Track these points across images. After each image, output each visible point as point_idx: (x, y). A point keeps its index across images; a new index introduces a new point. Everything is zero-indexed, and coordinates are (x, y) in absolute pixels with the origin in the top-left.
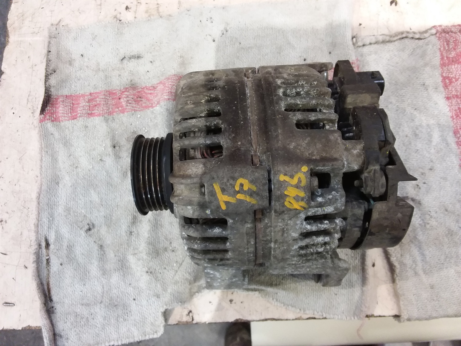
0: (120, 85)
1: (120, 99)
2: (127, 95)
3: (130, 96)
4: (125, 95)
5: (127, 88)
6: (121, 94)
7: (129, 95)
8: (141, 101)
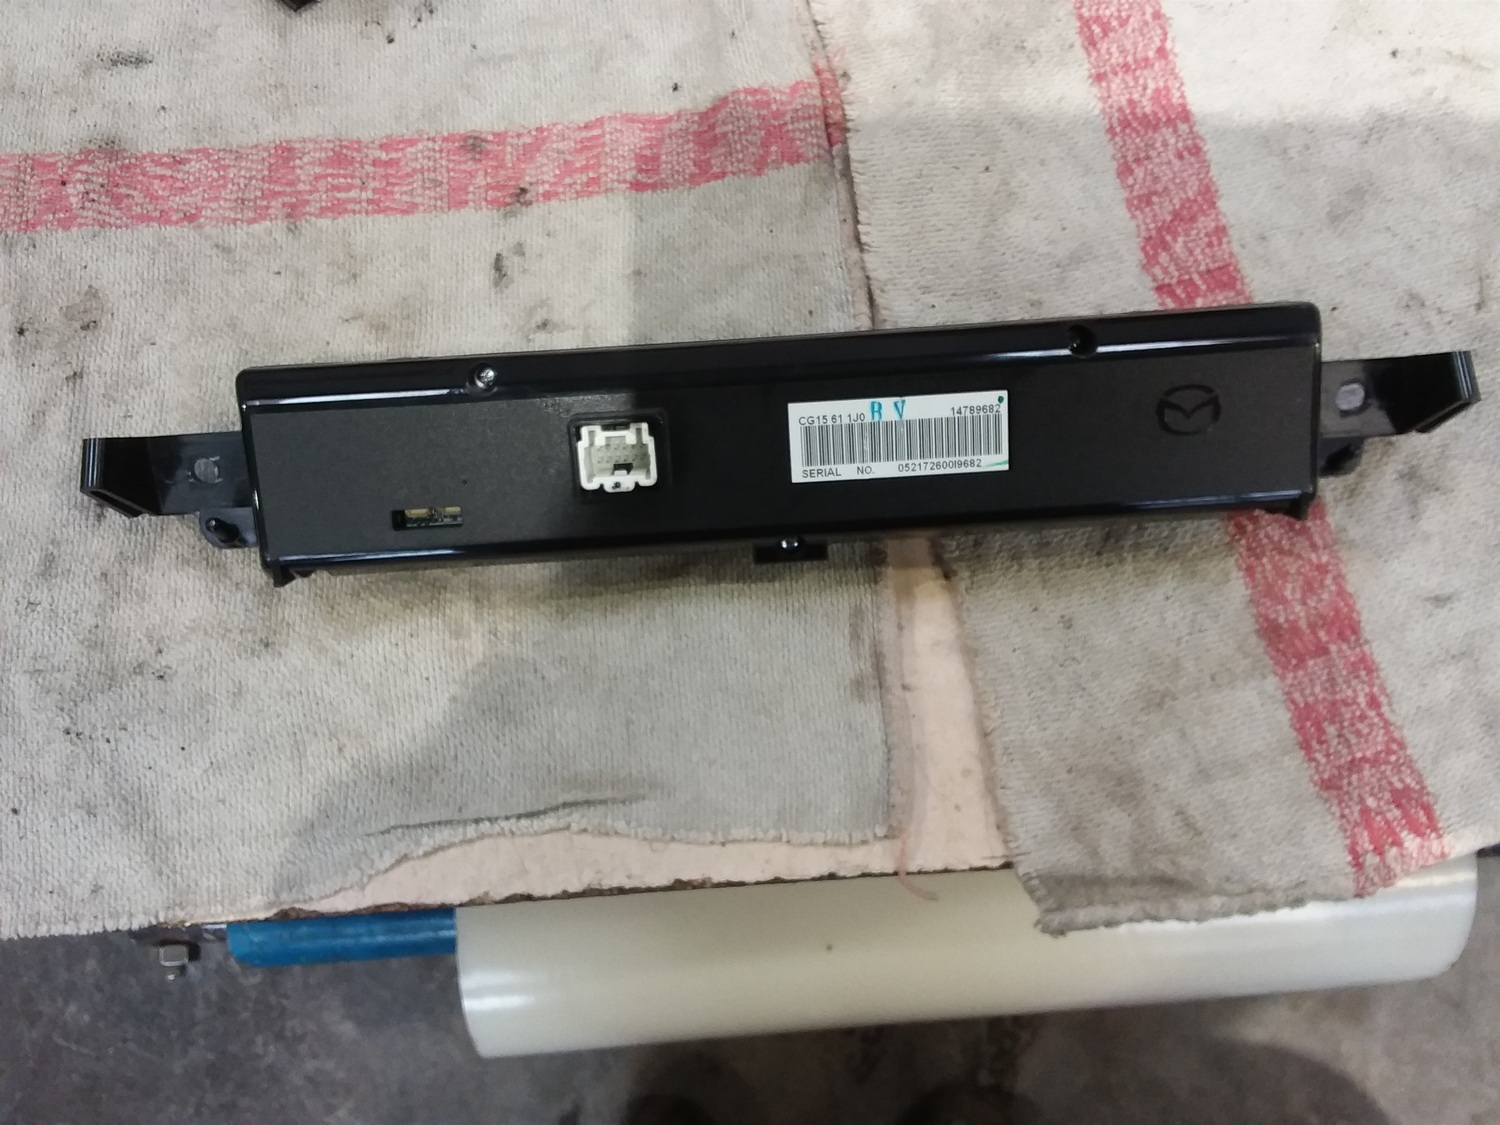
0: (71, 141)
1: (64, 183)
2: (87, 173)
3: (94, 179)
4: (82, 172)
5: (90, 152)
6: (70, 168)
7: (93, 174)
8: (128, 196)
